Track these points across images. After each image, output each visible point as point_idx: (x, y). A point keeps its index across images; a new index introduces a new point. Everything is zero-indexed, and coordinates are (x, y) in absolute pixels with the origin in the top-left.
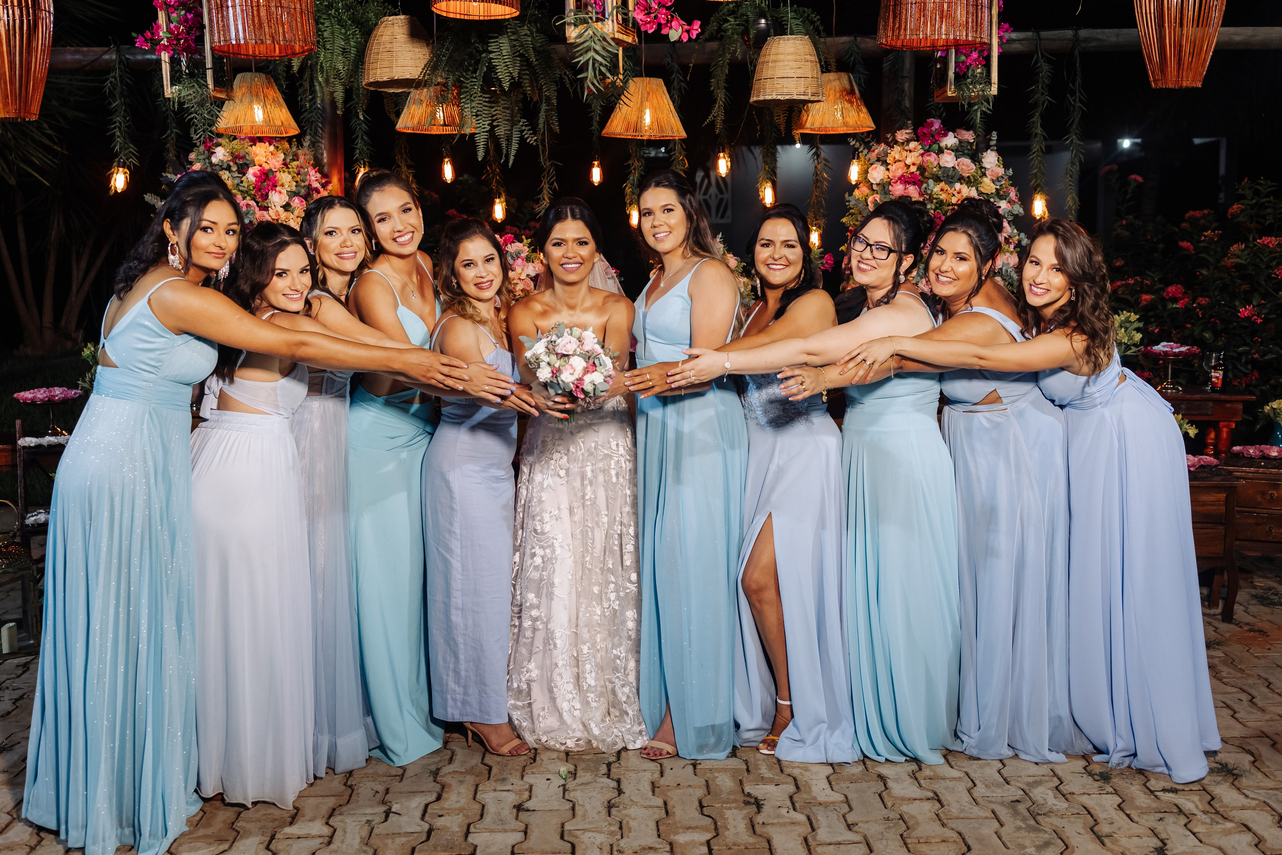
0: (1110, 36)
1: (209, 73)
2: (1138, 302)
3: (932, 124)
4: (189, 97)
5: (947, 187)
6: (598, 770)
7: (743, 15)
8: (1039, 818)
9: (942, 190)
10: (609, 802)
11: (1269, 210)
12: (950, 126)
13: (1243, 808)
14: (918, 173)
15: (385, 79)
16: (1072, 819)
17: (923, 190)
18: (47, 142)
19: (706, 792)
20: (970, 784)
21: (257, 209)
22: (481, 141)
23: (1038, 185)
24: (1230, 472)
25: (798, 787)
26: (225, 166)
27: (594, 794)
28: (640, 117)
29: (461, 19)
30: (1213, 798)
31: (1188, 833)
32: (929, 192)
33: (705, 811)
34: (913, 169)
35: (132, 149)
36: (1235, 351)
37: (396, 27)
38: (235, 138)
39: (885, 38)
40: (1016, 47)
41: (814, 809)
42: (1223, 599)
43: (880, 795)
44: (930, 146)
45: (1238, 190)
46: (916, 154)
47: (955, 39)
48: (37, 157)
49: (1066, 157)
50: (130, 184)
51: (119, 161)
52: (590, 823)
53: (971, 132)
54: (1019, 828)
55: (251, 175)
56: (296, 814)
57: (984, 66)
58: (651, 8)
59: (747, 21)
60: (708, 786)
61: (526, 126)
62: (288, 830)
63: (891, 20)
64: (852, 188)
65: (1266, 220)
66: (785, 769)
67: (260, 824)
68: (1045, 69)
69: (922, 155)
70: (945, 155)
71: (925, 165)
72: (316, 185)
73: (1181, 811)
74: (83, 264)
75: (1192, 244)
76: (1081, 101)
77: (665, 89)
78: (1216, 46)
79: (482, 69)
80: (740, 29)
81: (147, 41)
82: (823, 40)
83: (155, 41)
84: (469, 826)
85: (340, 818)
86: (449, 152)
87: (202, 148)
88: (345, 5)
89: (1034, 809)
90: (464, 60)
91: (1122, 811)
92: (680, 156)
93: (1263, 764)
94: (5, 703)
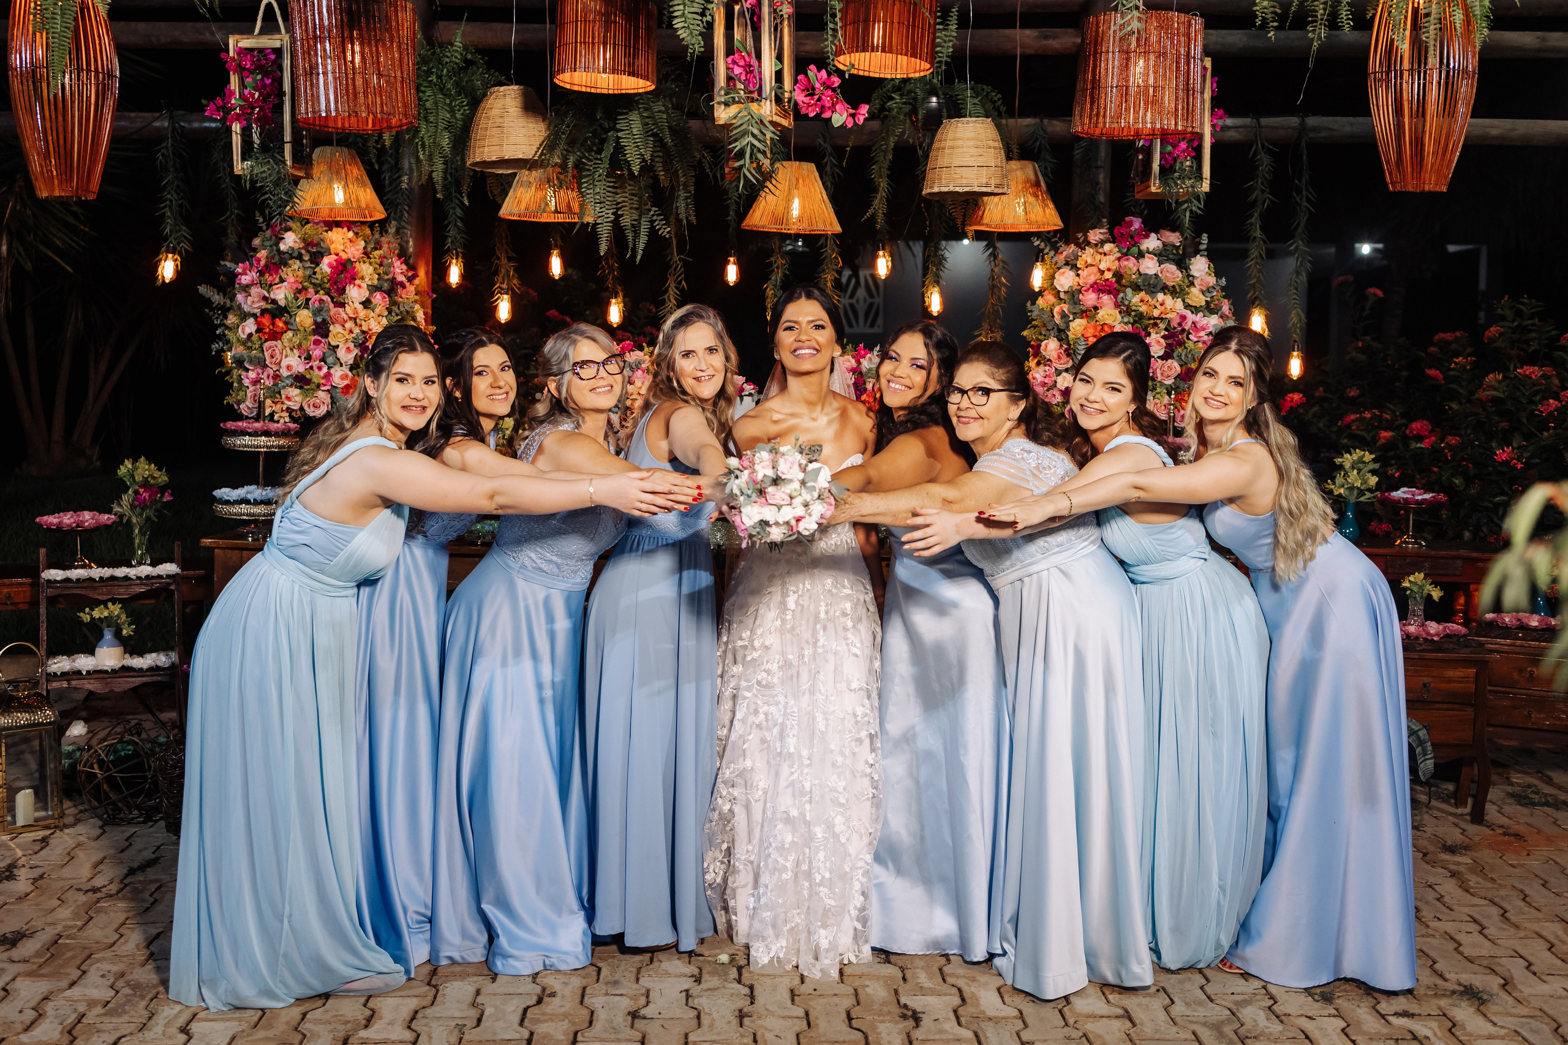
0: (1342, 125)
1: (288, 148)
2: (1375, 439)
3: (1131, 224)
4: (264, 175)
5: (1147, 298)
6: (726, 974)
7: (910, 92)
8: (1248, 1042)
9: (1142, 301)
10: (741, 1011)
11: (1533, 335)
12: (1152, 226)
13: (1489, 1037)
14: (1114, 280)
15: (494, 158)
17: (1119, 300)
18: (71, 220)
19: (854, 1002)
20: (1168, 1001)
21: (332, 305)
22: (604, 232)
23: (1256, 298)
24: (1482, 644)
25: (963, 1000)
26: (295, 254)
27: (722, 1001)
28: (788, 208)
29: (586, 93)
30: (1454, 1025)
32: (1126, 303)
33: (855, 1023)
34: (1108, 275)
35: (185, 231)
36: (1491, 502)
37: (508, 99)
38: (308, 222)
39: (1081, 124)
40: (1232, 135)
41: (982, 1025)
42: (1473, 796)
43: (1060, 1011)
44: (1129, 249)
45: (1497, 309)
46: (1112, 258)
47: (1162, 129)
48: (59, 239)
49: (1291, 263)
50: (178, 273)
51: (168, 246)
52: (718, 1034)
53: (1177, 234)
55: (326, 266)
56: (372, 1016)
57: (1193, 157)
58: (813, 88)
59: (915, 99)
60: (856, 994)
61: (658, 215)
62: (363, 1034)
63: (1088, 105)
64: (1035, 296)
65: (1529, 345)
66: (948, 979)
67: (330, 1027)
68: (1265, 162)
69: (1119, 259)
70: (1146, 259)
71: (1122, 271)
72: (401, 278)
73: (1415, 1038)
74: (102, 369)
75: (1441, 371)
76: (1308, 200)
77: (817, 174)
78: (1463, 146)
79: (609, 150)
80: (907, 109)
81: (218, 109)
82: (1004, 121)
83: (226, 109)
84: (576, 1034)
85: (424, 1021)
86: (559, 242)
87: (268, 233)
88: (449, 71)
89: (1242, 1031)
90: (587, 139)
91: (1346, 1035)
92: (832, 253)
93: (1515, 987)
94: (22, 884)
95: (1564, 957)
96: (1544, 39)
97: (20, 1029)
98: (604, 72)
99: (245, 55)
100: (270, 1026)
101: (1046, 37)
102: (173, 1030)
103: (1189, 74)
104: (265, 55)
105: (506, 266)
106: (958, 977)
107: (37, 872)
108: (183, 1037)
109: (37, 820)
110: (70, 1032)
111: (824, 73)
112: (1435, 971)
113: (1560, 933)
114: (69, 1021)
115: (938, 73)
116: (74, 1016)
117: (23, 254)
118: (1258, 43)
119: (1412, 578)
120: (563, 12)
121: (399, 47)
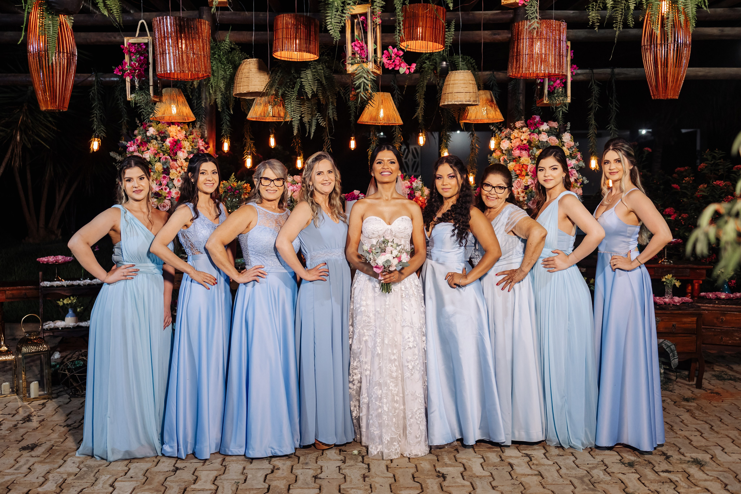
0: (631, 72)
1: (151, 88)
3: (535, 118)
4: (141, 100)
6: (357, 459)
7: (433, 59)
8: (595, 484)
10: (364, 475)
11: (721, 167)
12: (545, 119)
13: (706, 480)
14: (527, 144)
15: (245, 92)
16: (613, 485)
17: (530, 153)
18: (49, 125)
19: (415, 470)
20: (558, 468)
21: (171, 160)
22: (296, 125)
23: (593, 152)
24: (699, 307)
25: (465, 469)
26: (154, 137)
27: (355, 471)
28: (378, 113)
29: (287, 61)
30: (689, 476)
31: (676, 492)
32: (533, 154)
33: (416, 479)
34: (525, 142)
35: (103, 128)
37: (251, 65)
38: (159, 123)
39: (512, 72)
40: (581, 77)
41: (474, 479)
42: (697, 376)
43: (509, 473)
44: (534, 130)
45: (703, 156)
46: (526, 134)
47: (549, 73)
48: (44, 133)
50: (100, 147)
51: (95, 135)
52: (354, 485)
53: (556, 123)
54: (585, 489)
55: (168, 143)
56: (197, 479)
57: (563, 87)
58: (391, 57)
59: (436, 63)
60: (416, 467)
61: (320, 117)
62: (193, 486)
63: (515, 63)
64: (491, 153)
65: (719, 172)
66: (458, 460)
67: (178, 484)
68: (596, 90)
69: (530, 135)
70: (542, 134)
71: (531, 140)
72: (202, 148)
73: (671, 481)
74: (62, 193)
75: (679, 186)
76: (616, 106)
77: (391, 98)
78: (685, 78)
79: (297, 87)
80: (432, 67)
81: (120, 71)
82: (476, 73)
83: (123, 71)
84: (289, 485)
85: (220, 481)
86: (274, 131)
87: (142, 128)
88: (223, 53)
89: (593, 480)
90: (287, 82)
91: (640, 481)
92: (398, 135)
93: (717, 458)
94: (35, 423)
95: (739, 445)
96: (722, 31)
97: (38, 486)
98: (296, 51)
99: (132, 46)
100: (151, 484)
101: (495, 34)
102: (107, 486)
103: (560, 48)
104: (141, 46)
105: (250, 142)
106: (462, 459)
107: (41, 418)
108: (111, 489)
109: (40, 395)
110: (60, 487)
111: (396, 50)
112: (680, 453)
113: (737, 435)
114: (59, 482)
115: (446, 51)
116: (61, 480)
117: (27, 140)
118: (592, 35)
119: (666, 277)
120: (277, 24)
121: (203, 41)
